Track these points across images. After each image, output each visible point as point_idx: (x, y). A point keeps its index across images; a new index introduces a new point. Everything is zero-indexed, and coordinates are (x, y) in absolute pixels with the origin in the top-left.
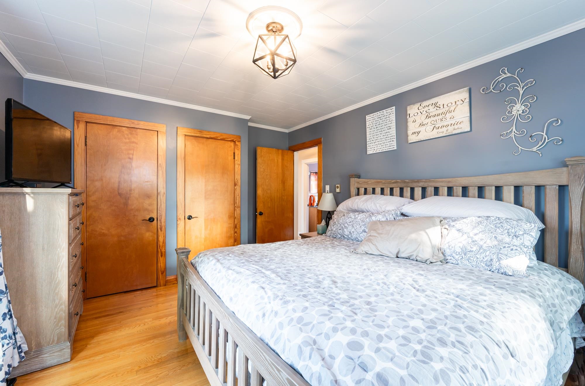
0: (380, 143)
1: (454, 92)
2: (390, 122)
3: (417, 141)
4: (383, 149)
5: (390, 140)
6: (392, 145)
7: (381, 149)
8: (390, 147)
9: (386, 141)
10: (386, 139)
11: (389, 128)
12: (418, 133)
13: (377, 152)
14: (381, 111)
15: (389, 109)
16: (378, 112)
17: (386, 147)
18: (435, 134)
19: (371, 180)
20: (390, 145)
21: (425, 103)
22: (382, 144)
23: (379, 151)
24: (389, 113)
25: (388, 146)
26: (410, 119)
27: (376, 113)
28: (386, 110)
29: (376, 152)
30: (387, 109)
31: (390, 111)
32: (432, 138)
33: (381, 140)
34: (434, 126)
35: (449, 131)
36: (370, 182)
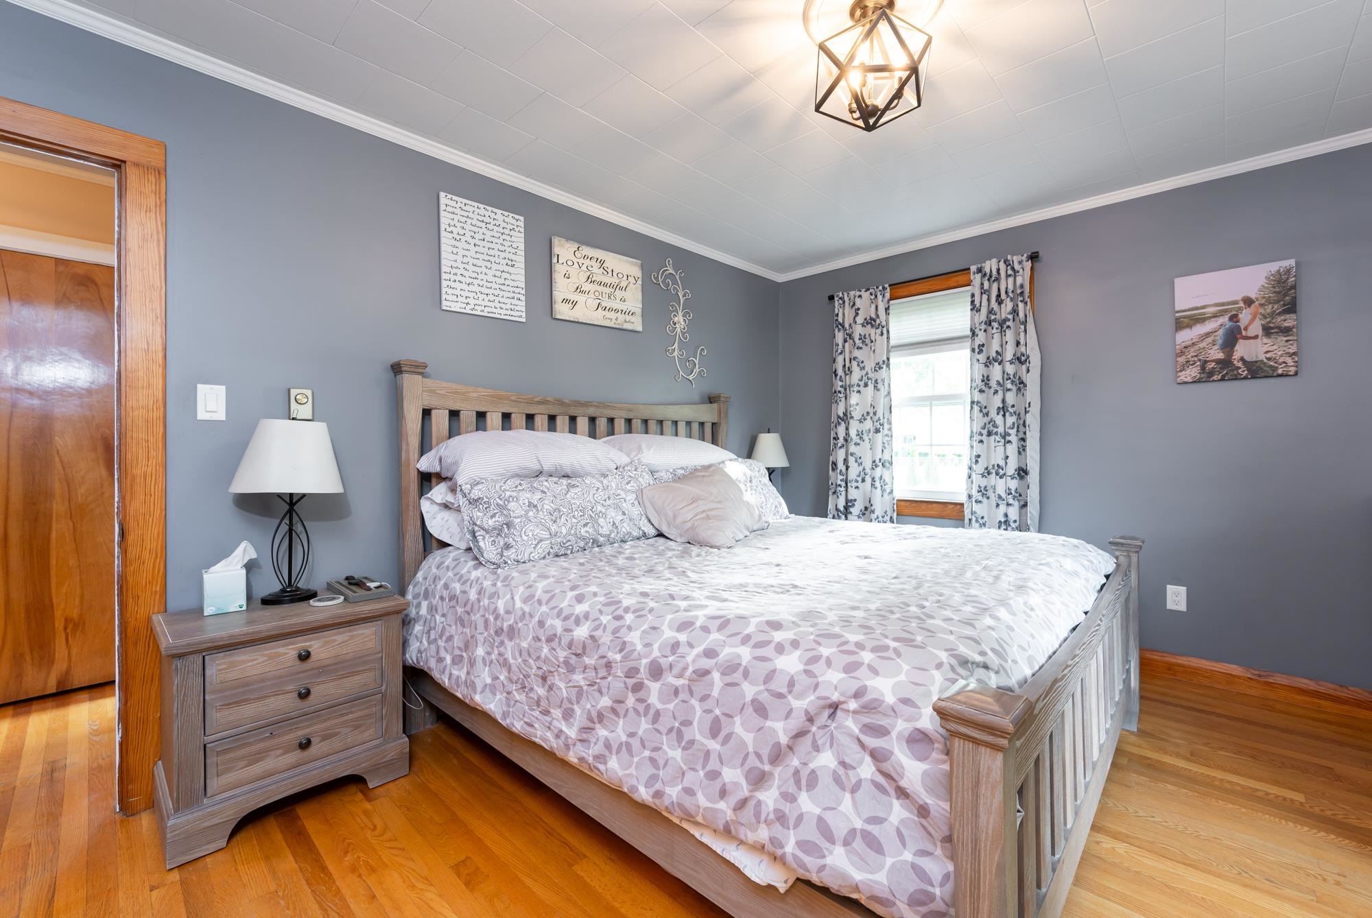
0: (485, 290)
1: (626, 258)
2: (514, 251)
3: (572, 319)
4: (494, 310)
5: (512, 295)
6: (516, 308)
7: (487, 309)
8: (512, 313)
9: (502, 293)
10: (502, 287)
11: (510, 263)
12: (575, 304)
13: (474, 312)
14: (490, 209)
15: (511, 215)
16: (482, 206)
17: (501, 308)
18: (598, 317)
19: (479, 389)
20: (513, 307)
21: (586, 251)
22: (491, 297)
23: (482, 311)
24: (512, 227)
25: (508, 306)
26: (557, 265)
27: (476, 204)
28: (503, 212)
29: (471, 312)
30: (506, 213)
31: (510, 220)
32: (595, 323)
33: (489, 285)
34: (598, 301)
35: (619, 321)
36: (475, 395)
